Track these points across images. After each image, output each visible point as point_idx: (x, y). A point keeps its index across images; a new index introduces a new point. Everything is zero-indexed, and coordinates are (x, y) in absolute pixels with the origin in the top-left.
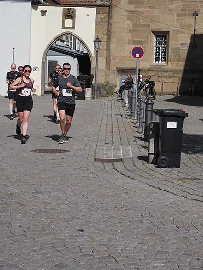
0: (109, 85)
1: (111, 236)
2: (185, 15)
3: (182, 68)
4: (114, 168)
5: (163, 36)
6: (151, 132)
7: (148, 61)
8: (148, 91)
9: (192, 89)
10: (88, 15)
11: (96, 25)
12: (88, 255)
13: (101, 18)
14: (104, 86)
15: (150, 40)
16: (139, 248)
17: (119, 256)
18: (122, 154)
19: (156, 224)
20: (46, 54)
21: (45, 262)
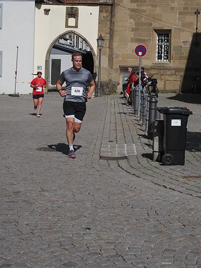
0: (112, 83)
1: (119, 234)
2: (187, 13)
3: (184, 66)
4: (119, 166)
5: (165, 34)
6: (155, 130)
7: (151, 60)
8: (151, 89)
9: (194, 87)
10: (91, 14)
11: (99, 23)
12: (96, 253)
13: (104, 17)
14: (107, 84)
15: (153, 39)
16: (146, 246)
17: (126, 255)
18: (126, 152)
19: (162, 222)
20: (49, 53)
21: (53, 260)
